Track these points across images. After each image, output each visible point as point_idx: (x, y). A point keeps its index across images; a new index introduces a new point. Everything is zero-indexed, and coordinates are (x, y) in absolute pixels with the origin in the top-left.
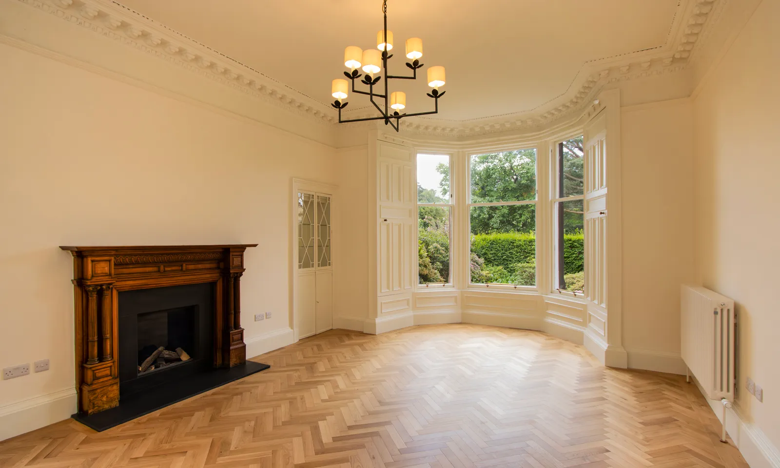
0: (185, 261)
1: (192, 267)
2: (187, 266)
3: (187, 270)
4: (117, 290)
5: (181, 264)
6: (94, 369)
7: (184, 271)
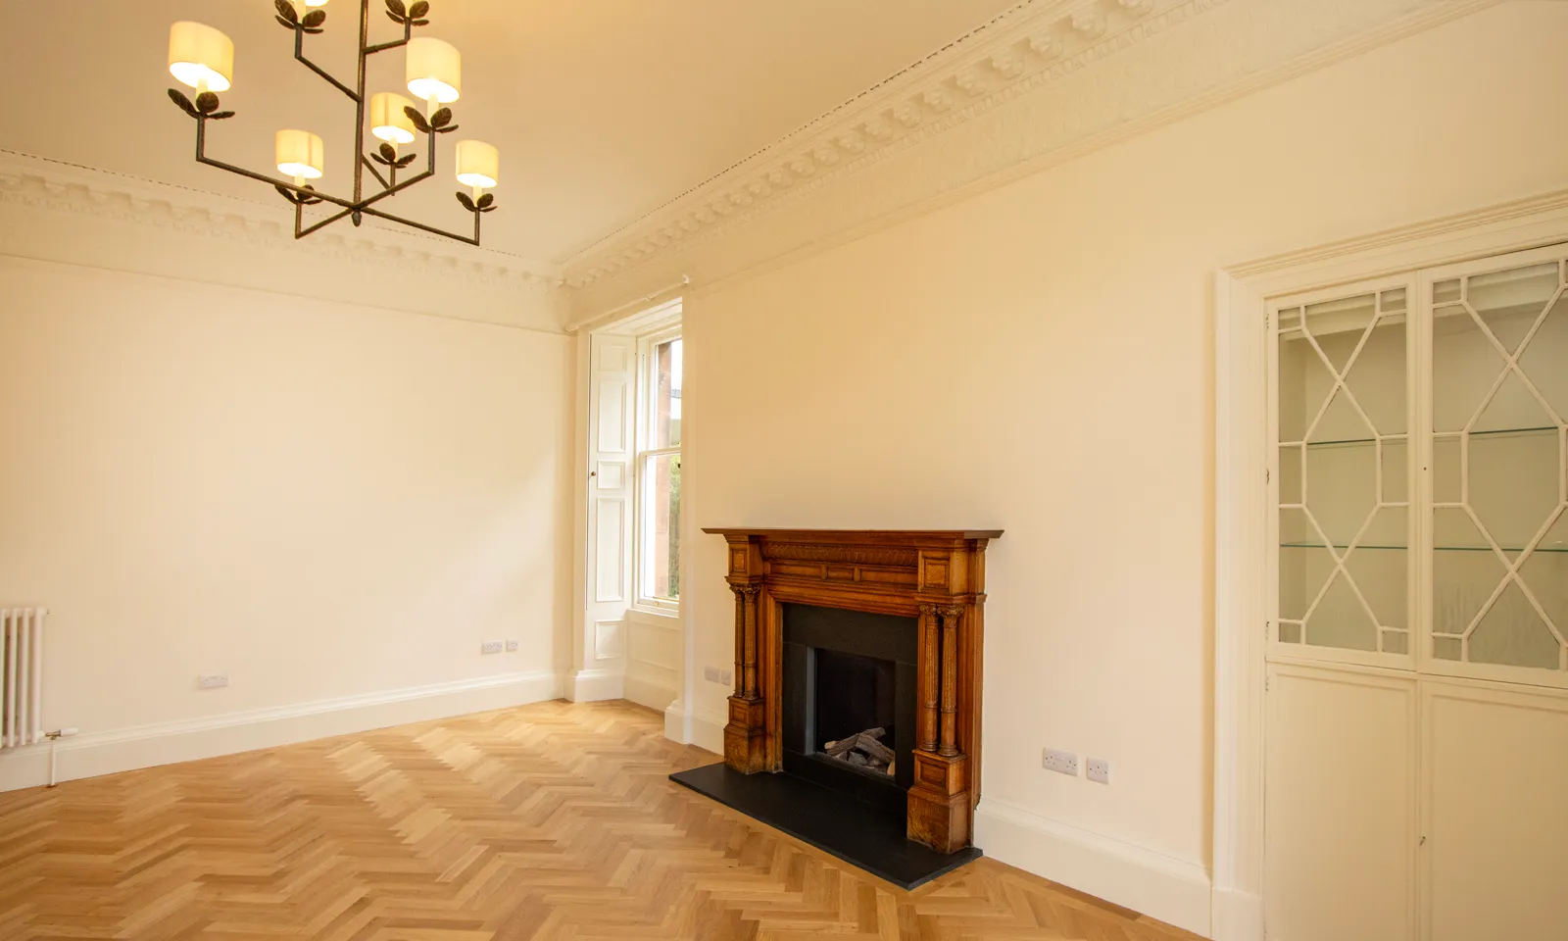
0: (859, 562)
1: (871, 576)
2: (864, 573)
3: (862, 581)
4: (775, 599)
5: (851, 567)
6: (736, 704)
7: (856, 583)
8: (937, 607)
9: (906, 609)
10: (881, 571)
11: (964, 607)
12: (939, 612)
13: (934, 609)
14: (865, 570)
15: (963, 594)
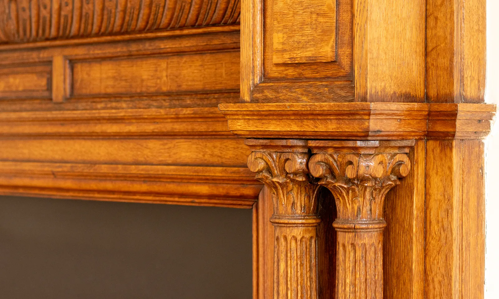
8: (310, 154)
9: (206, 180)
10: (130, 57)
11: (411, 153)
12: (318, 171)
13: (299, 162)
14: (83, 60)
15: (408, 98)
